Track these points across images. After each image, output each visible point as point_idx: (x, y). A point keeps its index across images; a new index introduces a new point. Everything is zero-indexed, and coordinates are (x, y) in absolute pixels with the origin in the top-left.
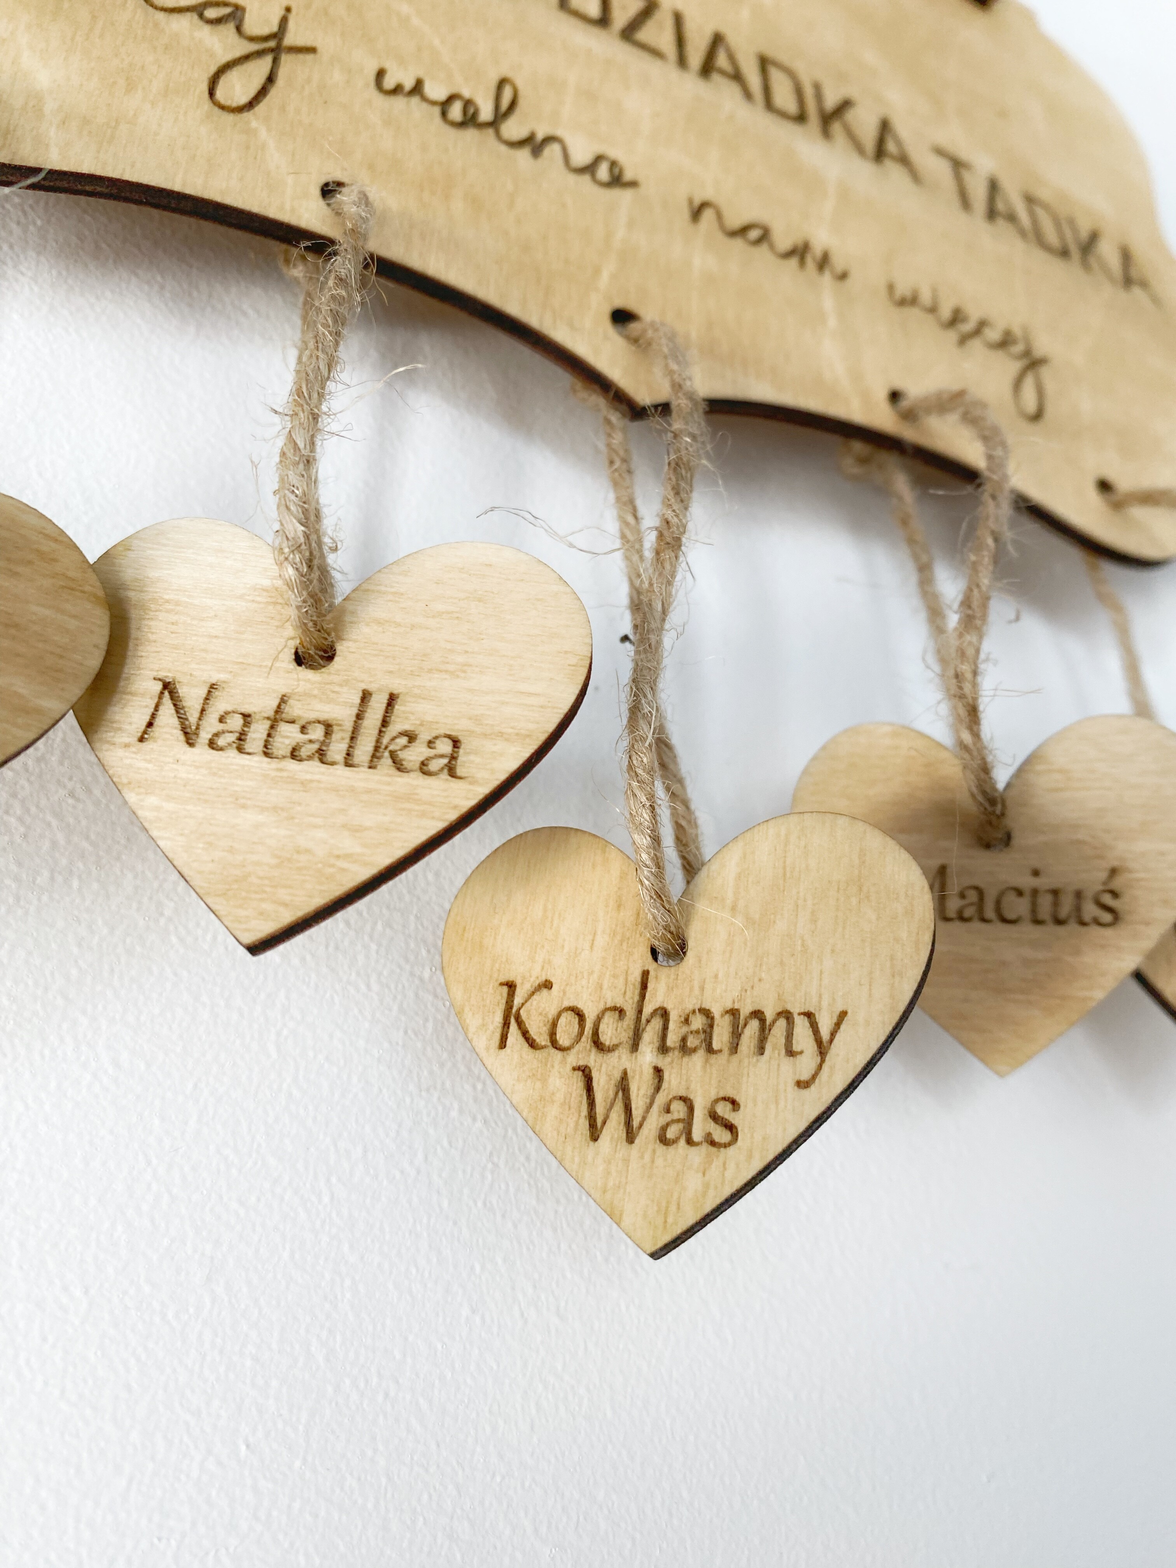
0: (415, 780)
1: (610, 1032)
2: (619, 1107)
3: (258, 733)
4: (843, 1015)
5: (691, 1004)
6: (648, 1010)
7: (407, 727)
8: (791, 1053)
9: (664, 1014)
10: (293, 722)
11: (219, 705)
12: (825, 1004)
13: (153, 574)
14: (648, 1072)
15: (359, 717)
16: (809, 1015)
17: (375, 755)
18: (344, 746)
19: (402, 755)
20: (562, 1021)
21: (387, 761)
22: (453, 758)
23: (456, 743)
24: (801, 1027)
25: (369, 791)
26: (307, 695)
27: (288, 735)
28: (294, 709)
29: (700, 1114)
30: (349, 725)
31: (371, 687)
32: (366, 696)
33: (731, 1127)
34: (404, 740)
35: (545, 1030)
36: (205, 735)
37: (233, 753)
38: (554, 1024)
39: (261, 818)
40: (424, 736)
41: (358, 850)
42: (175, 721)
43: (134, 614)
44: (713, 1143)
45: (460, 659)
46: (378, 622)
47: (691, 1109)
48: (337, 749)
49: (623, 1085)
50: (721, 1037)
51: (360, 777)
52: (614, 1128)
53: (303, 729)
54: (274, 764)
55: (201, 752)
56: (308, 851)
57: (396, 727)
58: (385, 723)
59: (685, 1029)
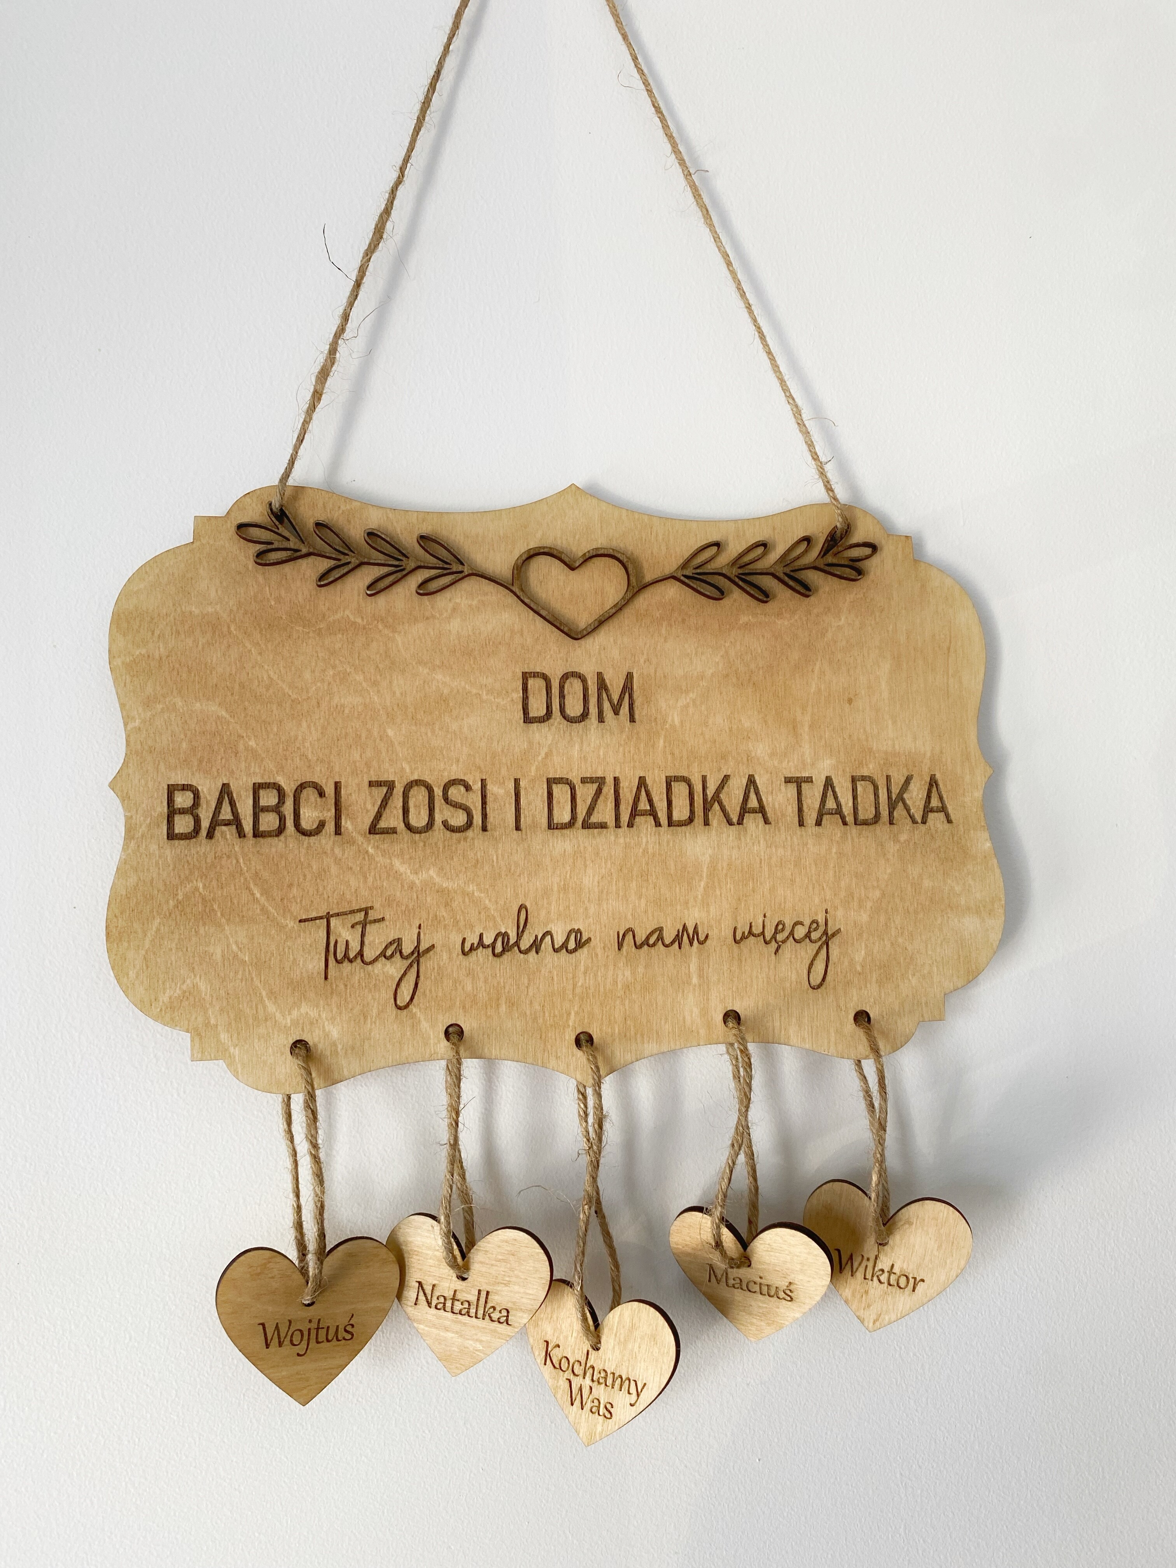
0: (496, 1324)
1: (577, 1369)
2: (579, 1396)
3: (449, 1304)
4: (645, 1384)
5: (601, 1367)
6: (588, 1365)
7: (492, 1305)
8: (629, 1393)
9: (593, 1368)
10: (458, 1300)
11: (436, 1294)
12: (641, 1378)
13: (410, 1239)
14: (588, 1388)
15: (478, 1300)
16: (635, 1381)
17: (484, 1315)
18: (474, 1311)
19: (492, 1315)
20: (563, 1361)
21: (487, 1317)
22: (507, 1316)
23: (508, 1312)
24: (633, 1384)
25: (484, 1328)
26: (462, 1290)
27: (458, 1306)
28: (459, 1296)
29: (602, 1406)
30: (475, 1303)
31: (481, 1289)
32: (479, 1291)
33: (611, 1413)
34: (492, 1310)
35: (558, 1363)
36: (433, 1304)
37: (442, 1311)
38: (561, 1361)
39: (453, 1335)
40: (498, 1309)
41: (481, 1348)
42: (424, 1298)
43: (406, 1255)
44: (605, 1417)
45: (507, 1279)
46: (482, 1263)
47: (599, 1403)
48: (473, 1311)
49: (581, 1389)
50: (610, 1381)
51: (479, 1323)
52: (577, 1403)
53: (462, 1304)
54: (455, 1316)
55: (433, 1311)
56: (467, 1348)
57: (488, 1306)
58: (486, 1302)
59: (599, 1375)
